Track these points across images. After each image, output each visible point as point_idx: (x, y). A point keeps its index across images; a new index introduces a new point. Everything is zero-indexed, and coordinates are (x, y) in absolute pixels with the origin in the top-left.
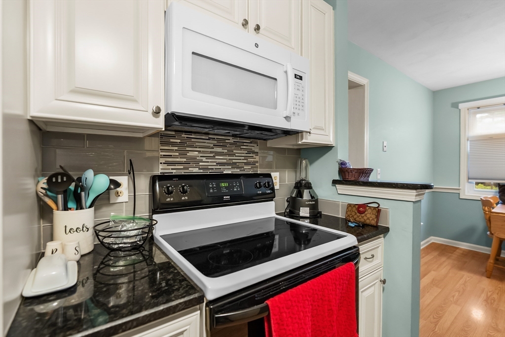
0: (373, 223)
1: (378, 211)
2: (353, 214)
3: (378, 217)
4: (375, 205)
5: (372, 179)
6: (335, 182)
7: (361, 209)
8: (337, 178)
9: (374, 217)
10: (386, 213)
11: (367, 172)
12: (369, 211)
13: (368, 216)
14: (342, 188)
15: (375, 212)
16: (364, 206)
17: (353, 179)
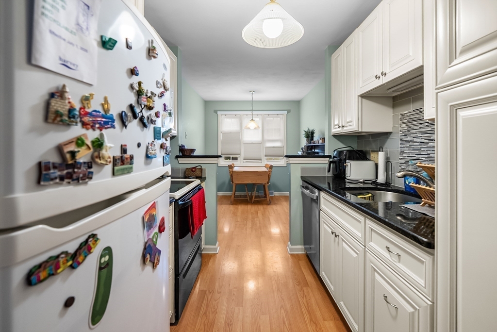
0: (200, 175)
1: (201, 169)
2: (190, 173)
3: (201, 172)
4: (200, 167)
5: (195, 154)
6: (177, 157)
7: (194, 170)
8: (178, 154)
9: (200, 172)
10: (205, 170)
11: (193, 151)
12: (198, 170)
13: (197, 172)
14: (181, 160)
15: (200, 170)
16: (195, 168)
17: (187, 154)
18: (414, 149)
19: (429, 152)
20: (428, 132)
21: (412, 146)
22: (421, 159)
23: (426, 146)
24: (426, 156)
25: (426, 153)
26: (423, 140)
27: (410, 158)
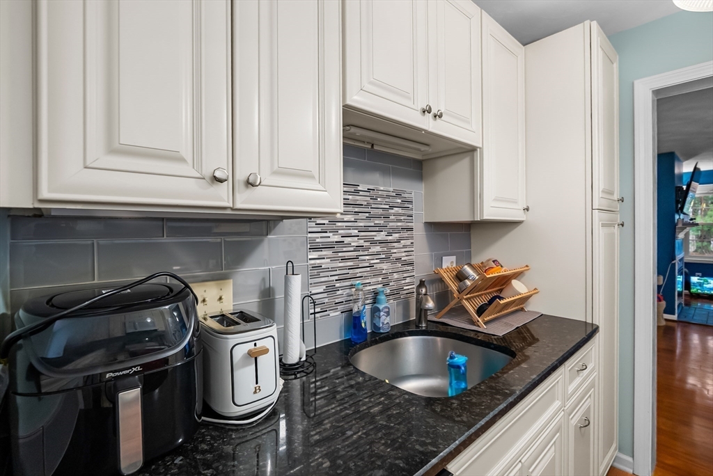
18: (344, 259)
19: (372, 262)
20: (370, 229)
21: (340, 254)
22: (358, 275)
23: (366, 253)
24: (368, 269)
25: (368, 265)
26: (361, 242)
27: (337, 278)
